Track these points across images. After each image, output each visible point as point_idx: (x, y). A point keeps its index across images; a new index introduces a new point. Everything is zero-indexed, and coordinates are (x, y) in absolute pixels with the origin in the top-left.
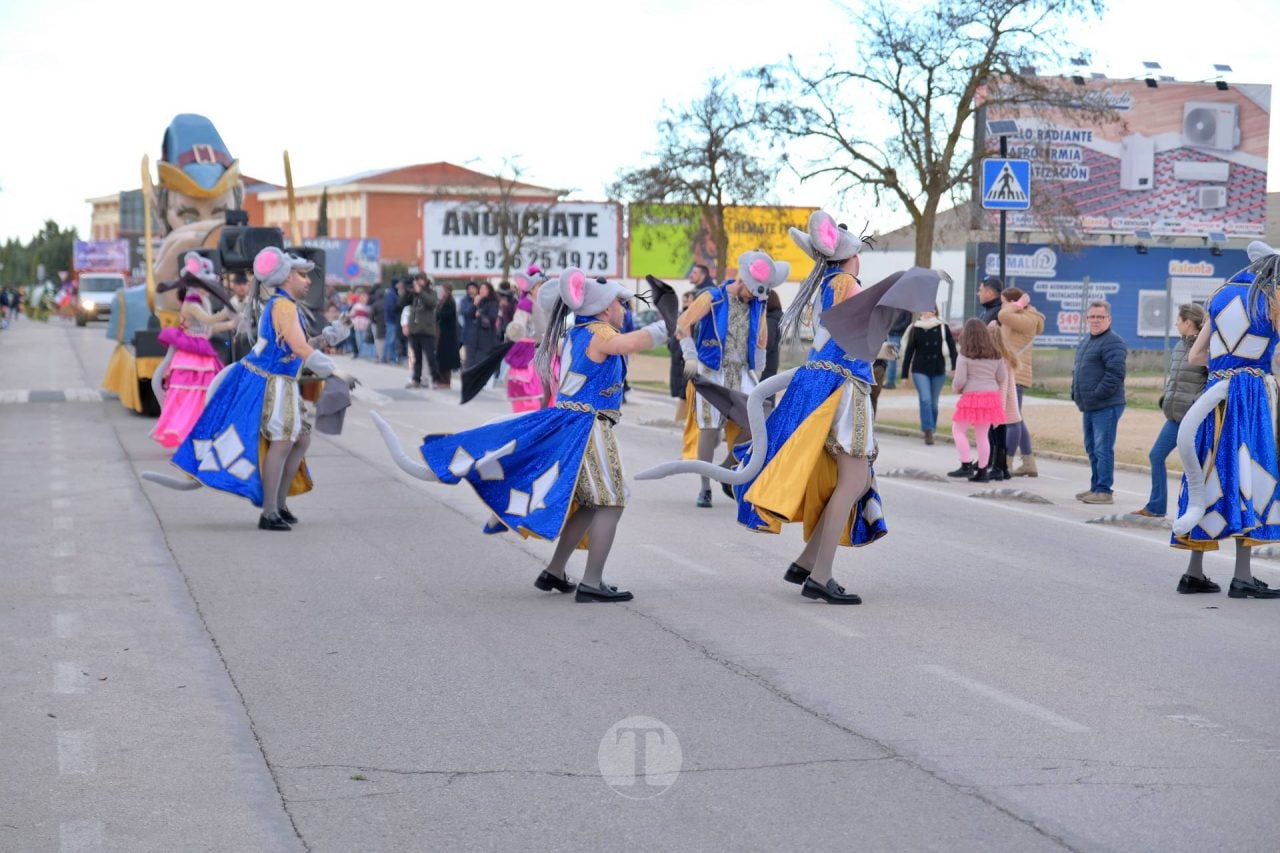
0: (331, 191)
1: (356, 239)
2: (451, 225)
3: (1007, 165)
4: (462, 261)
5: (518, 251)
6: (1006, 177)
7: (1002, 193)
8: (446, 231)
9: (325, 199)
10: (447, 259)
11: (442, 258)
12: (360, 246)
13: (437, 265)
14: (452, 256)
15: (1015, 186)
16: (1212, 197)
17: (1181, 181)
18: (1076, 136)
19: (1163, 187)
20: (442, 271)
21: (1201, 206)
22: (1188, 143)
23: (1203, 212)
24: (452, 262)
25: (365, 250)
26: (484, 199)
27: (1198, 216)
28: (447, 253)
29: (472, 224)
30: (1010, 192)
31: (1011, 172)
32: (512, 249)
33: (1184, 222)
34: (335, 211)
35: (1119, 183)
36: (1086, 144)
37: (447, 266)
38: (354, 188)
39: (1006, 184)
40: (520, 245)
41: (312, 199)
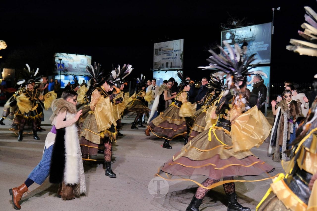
3: (61, 64)
6: (61, 66)
7: (60, 68)
15: (62, 67)
16: (84, 70)
17: (80, 68)
18: (67, 61)
19: (78, 69)
21: (83, 71)
22: (81, 63)
23: (83, 72)
27: (82, 72)
30: (61, 68)
31: (61, 65)
33: (81, 73)
35: (72, 68)
36: (68, 62)
39: (61, 67)
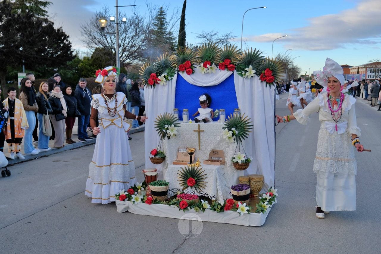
0: (359, 67)
1: (362, 74)
2: (371, 71)
4: (373, 77)
5: (378, 75)
8: (370, 72)
9: (358, 68)
10: (370, 77)
11: (369, 76)
12: (362, 75)
13: (369, 77)
14: (371, 76)
20: (369, 78)
24: (371, 77)
25: (363, 75)
26: (372, 67)
28: (370, 76)
29: (375, 71)
32: (377, 75)
34: (360, 70)
37: (370, 78)
38: (364, 66)
40: (378, 74)
41: (357, 68)
